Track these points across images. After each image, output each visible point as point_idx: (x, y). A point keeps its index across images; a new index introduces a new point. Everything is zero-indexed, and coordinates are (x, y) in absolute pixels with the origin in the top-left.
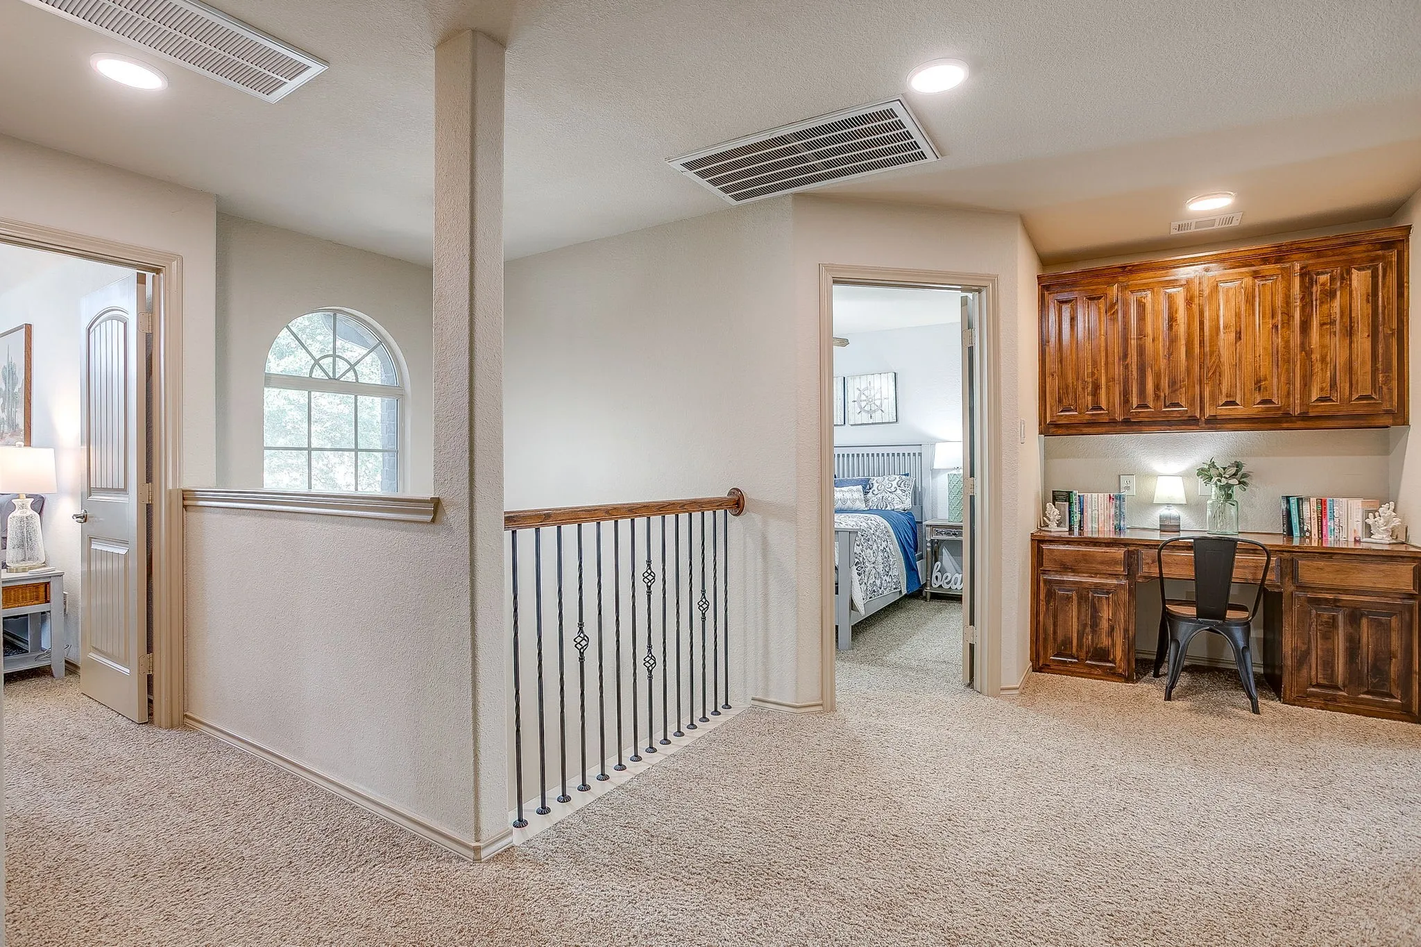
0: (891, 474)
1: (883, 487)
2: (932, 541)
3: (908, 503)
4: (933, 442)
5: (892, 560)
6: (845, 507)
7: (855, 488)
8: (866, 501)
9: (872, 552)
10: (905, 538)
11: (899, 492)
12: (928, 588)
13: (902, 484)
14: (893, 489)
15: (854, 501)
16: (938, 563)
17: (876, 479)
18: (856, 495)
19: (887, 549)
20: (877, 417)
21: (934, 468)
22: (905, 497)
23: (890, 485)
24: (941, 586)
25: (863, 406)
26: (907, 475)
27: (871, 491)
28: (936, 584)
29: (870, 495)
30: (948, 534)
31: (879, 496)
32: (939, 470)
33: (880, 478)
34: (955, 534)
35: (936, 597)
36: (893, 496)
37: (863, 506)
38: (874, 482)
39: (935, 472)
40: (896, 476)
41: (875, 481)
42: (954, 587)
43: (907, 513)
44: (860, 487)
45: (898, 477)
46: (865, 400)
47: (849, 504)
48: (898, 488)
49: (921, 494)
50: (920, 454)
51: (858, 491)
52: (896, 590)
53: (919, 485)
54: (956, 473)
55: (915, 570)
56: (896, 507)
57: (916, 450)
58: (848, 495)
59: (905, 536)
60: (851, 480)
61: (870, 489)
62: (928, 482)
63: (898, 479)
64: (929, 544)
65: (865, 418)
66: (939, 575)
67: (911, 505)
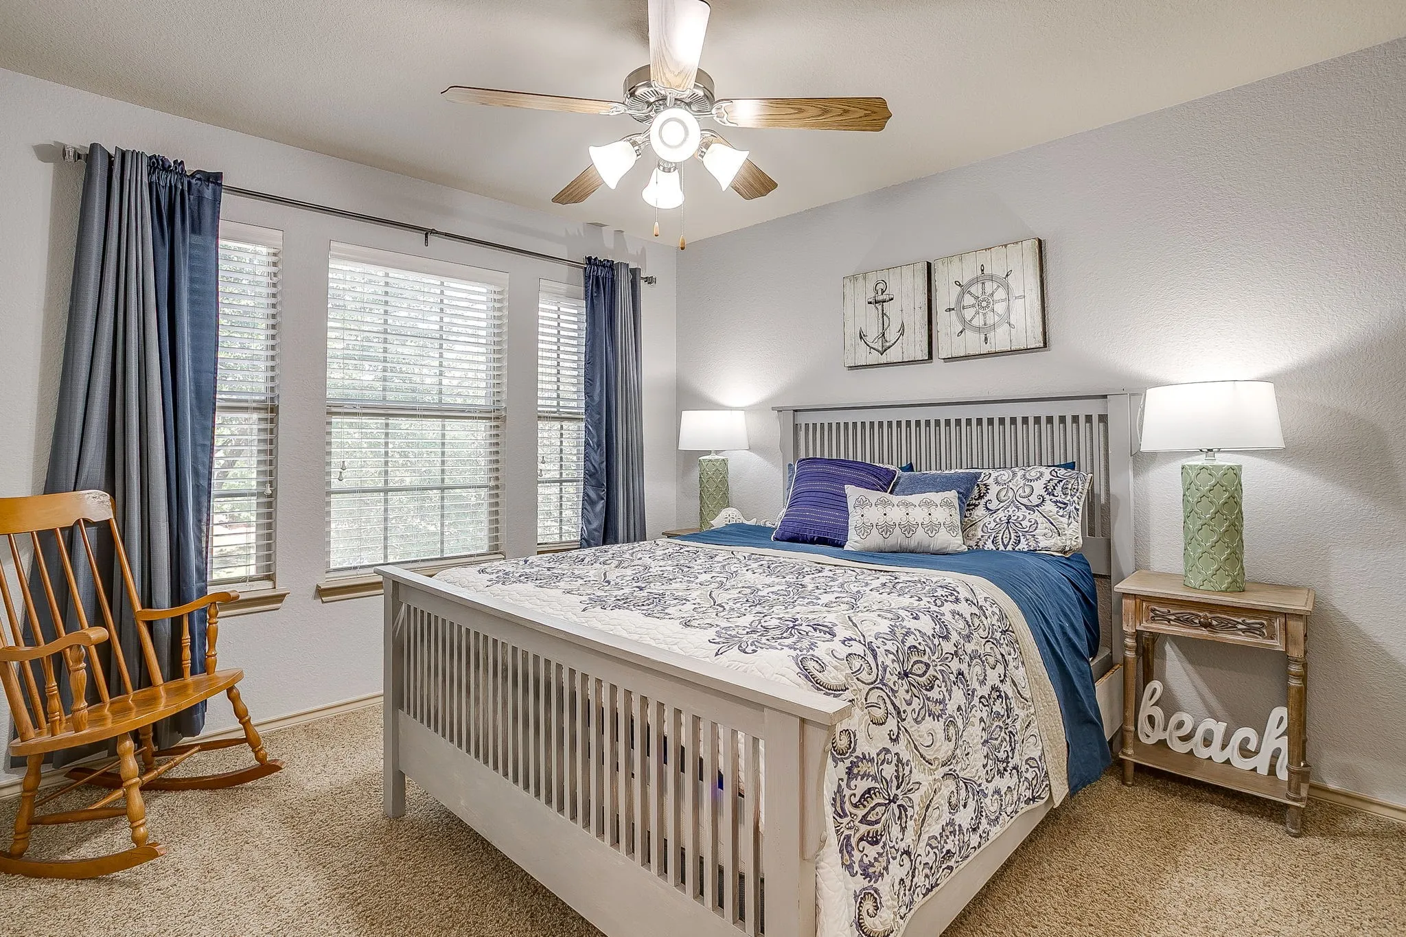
0: (1032, 462)
1: (1011, 494)
2: (1138, 635)
3: (1072, 535)
4: (1134, 391)
5: (1022, 714)
6: (913, 543)
7: (936, 497)
8: (966, 527)
9: (939, 726)
10: (1065, 634)
11: (1049, 507)
12: (1130, 752)
13: (1059, 488)
14: (1035, 500)
15: (933, 528)
16: (1156, 684)
17: (994, 474)
18: (940, 515)
19: (1007, 688)
20: (1000, 340)
21: (1144, 448)
22: (1065, 520)
23: (1028, 490)
24: (1162, 743)
25: (968, 318)
26: (1071, 466)
27: (983, 502)
28: (1147, 737)
29: (980, 512)
30: (1188, 622)
31: (1001, 514)
32: (1153, 456)
33: (1005, 475)
34: (1207, 625)
35: (1146, 774)
36: (1036, 516)
37: (955, 542)
38: (990, 481)
39: (1141, 460)
40: (1043, 469)
41: (992, 478)
42: (1202, 753)
43: (1072, 559)
44: (952, 495)
45: (1046, 471)
46: (973, 306)
47: (919, 537)
48: (1047, 497)
49: (1106, 510)
50: (1103, 419)
51: (948, 504)
52: (1032, 806)
53: (1100, 490)
54: (1206, 463)
55: (1092, 722)
56: (1042, 545)
57: (1094, 409)
58: (918, 515)
59: (1062, 627)
60: (934, 477)
61: (980, 497)
62: (1124, 483)
63: (1047, 476)
64: (1130, 642)
65: (973, 342)
66: (1158, 713)
67: (1080, 540)
